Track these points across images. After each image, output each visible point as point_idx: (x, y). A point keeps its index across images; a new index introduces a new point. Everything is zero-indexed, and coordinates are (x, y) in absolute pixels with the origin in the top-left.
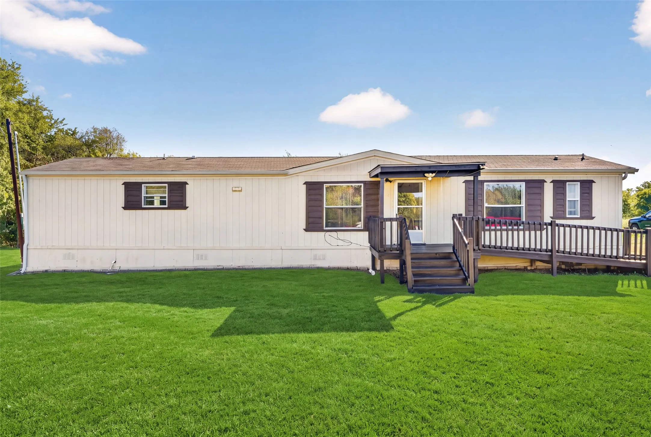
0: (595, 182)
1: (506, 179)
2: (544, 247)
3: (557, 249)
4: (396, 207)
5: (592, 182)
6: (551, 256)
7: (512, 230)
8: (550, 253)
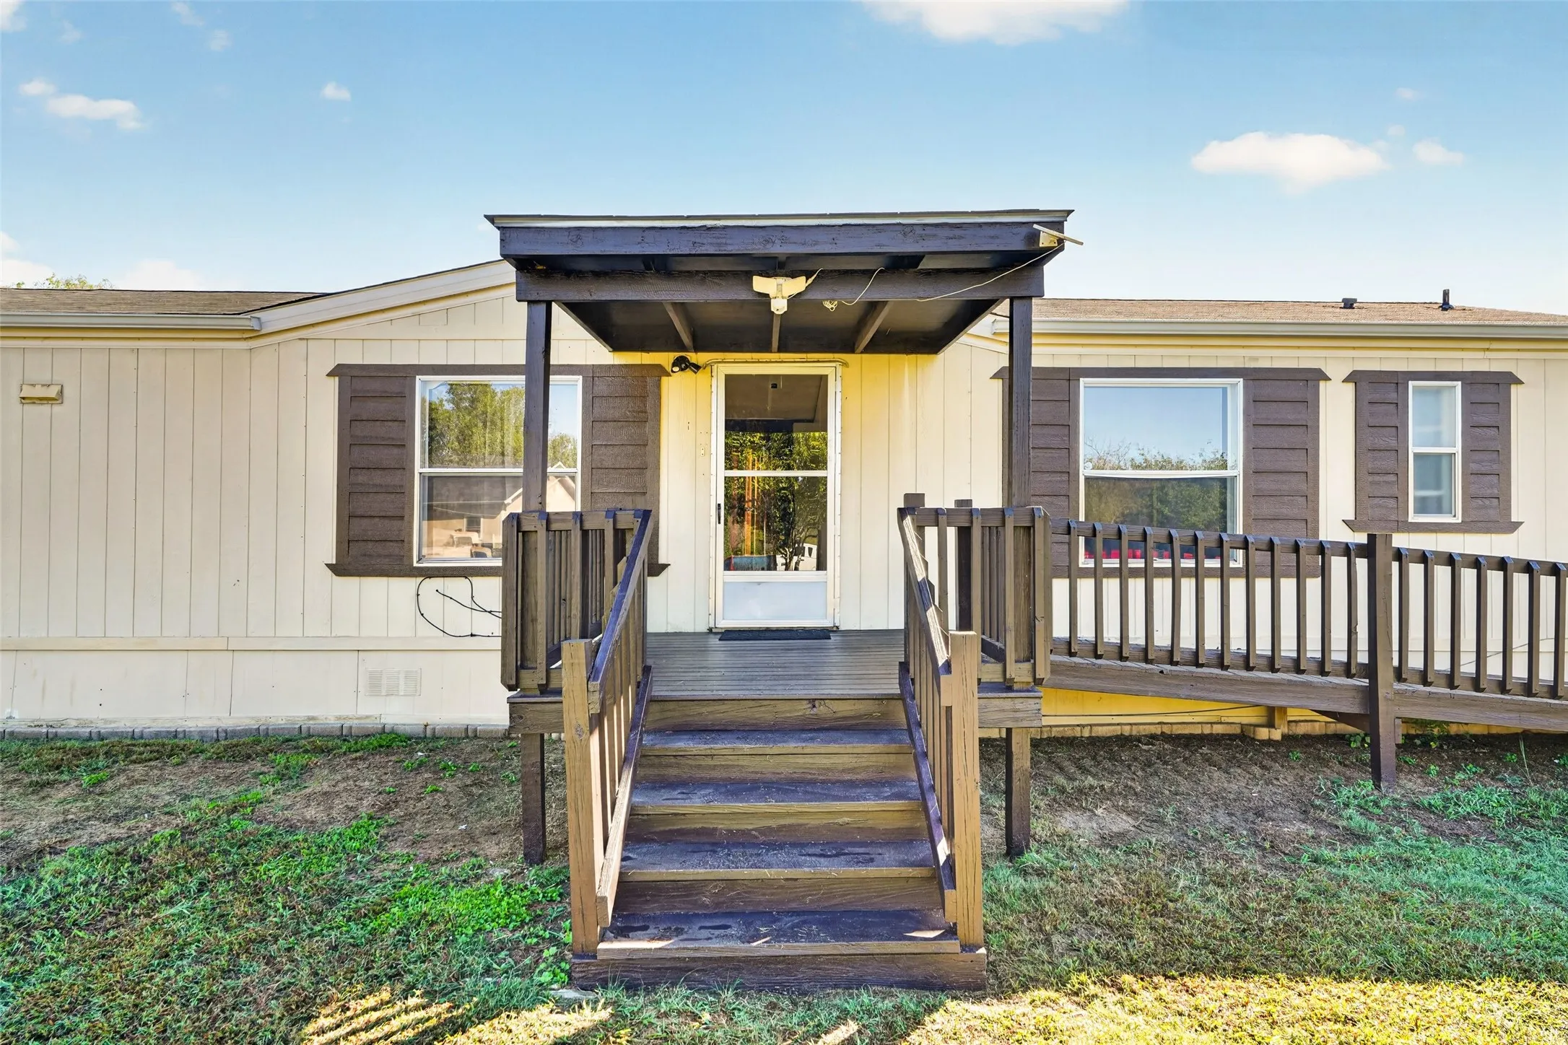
0: (1519, 382)
1: (1141, 364)
2: (1338, 653)
3: (1396, 663)
4: (719, 472)
5: (1510, 379)
6: (1370, 696)
7: (1198, 574)
8: (1365, 683)
